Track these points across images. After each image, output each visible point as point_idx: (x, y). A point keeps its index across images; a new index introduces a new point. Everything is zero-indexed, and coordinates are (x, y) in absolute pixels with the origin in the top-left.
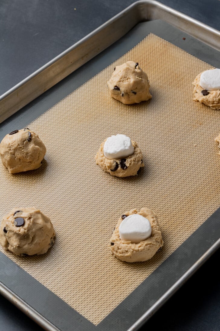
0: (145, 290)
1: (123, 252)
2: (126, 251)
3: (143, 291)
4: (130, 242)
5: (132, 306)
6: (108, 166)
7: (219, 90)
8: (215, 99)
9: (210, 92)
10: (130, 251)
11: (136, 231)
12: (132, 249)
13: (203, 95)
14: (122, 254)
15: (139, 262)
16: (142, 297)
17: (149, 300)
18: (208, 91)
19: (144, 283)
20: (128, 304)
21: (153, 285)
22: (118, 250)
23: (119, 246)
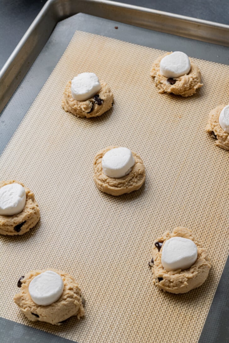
0: (217, 318)
1: (177, 284)
2: (180, 282)
3: (215, 320)
4: (181, 270)
5: (212, 340)
6: (84, 108)
7: (186, 75)
8: (186, 86)
9: (176, 79)
10: (185, 280)
11: (184, 257)
12: (186, 278)
13: (169, 84)
14: (176, 287)
15: (194, 289)
16: (217, 328)
17: (227, 327)
18: (174, 79)
19: (212, 310)
20: (206, 340)
21: (222, 309)
22: (170, 283)
23: (171, 279)
